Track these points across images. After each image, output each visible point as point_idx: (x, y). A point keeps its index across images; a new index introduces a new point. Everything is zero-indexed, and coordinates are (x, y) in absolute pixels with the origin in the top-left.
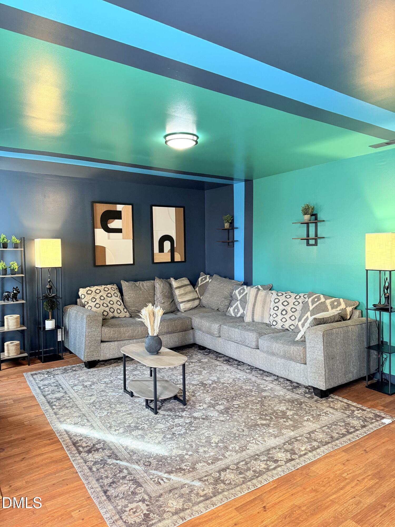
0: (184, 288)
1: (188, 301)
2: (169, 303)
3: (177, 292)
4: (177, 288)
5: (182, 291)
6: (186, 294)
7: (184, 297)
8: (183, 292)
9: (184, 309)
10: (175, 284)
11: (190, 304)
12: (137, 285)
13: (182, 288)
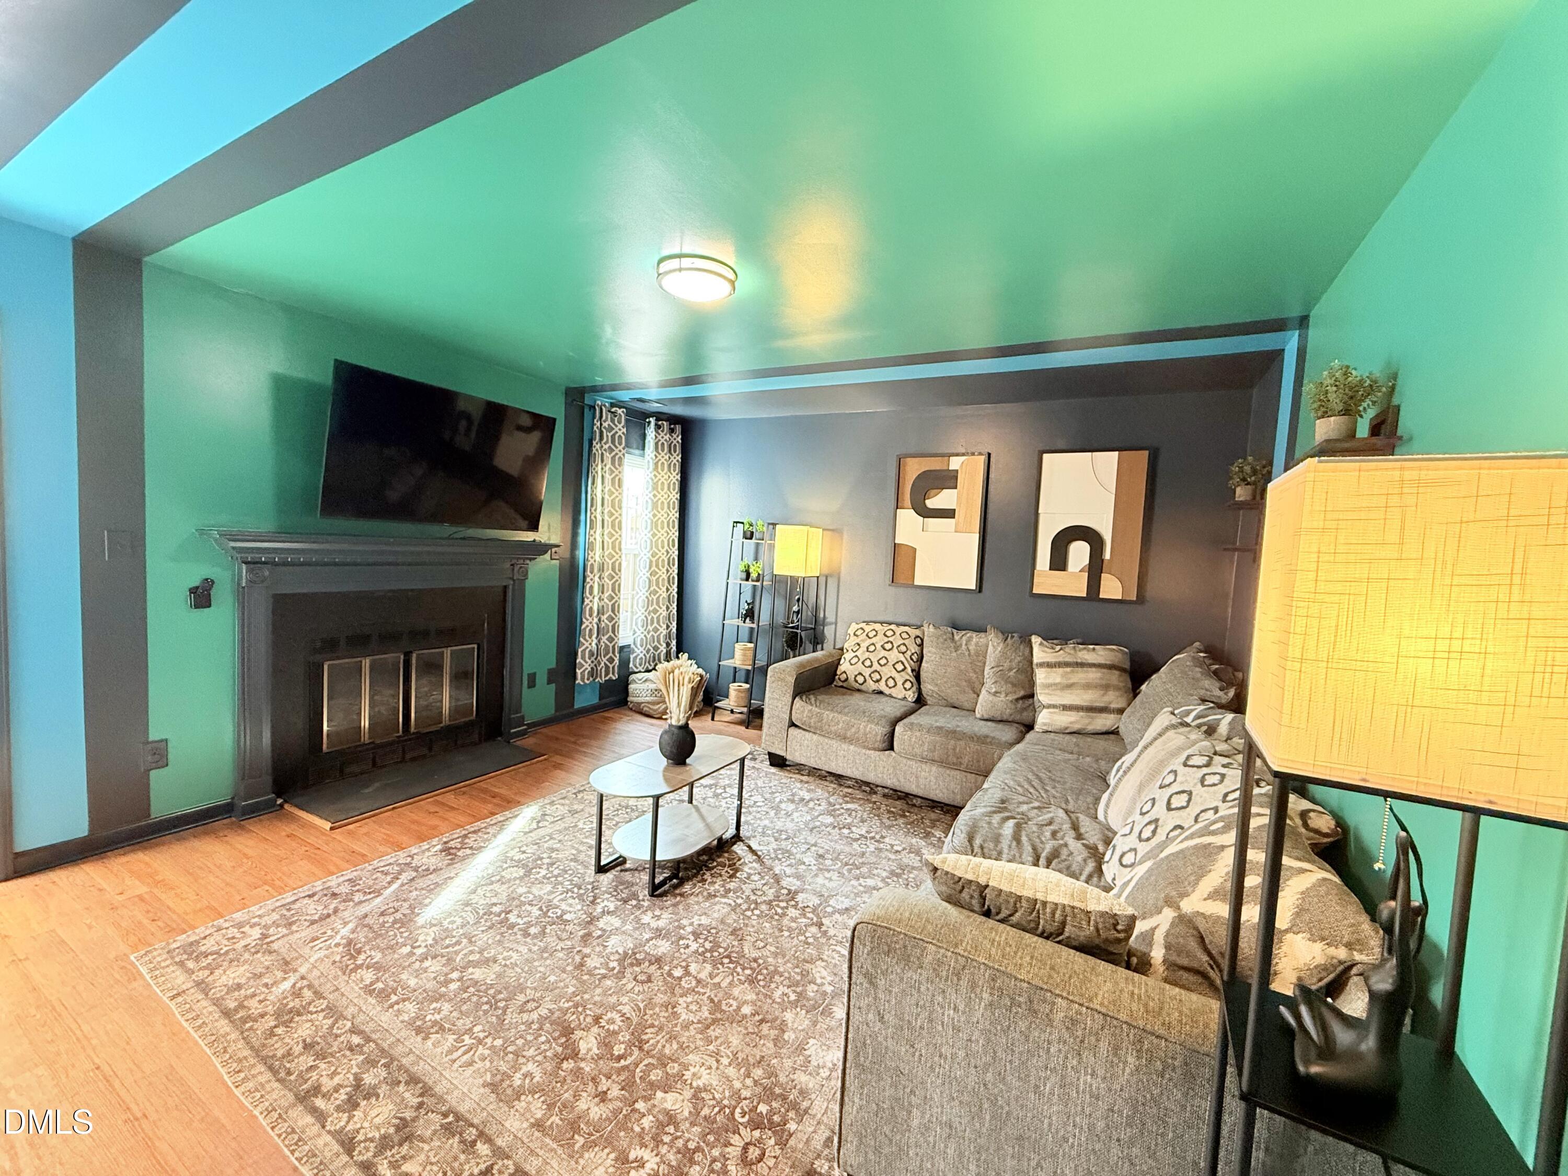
0: (1068, 669)
1: (1066, 708)
2: (1010, 698)
3: (1041, 676)
4: (1041, 665)
5: (1056, 676)
6: (1070, 686)
7: (1058, 692)
8: (1058, 680)
9: (1045, 724)
10: (1040, 652)
11: (1072, 719)
12: (957, 638)
13: (1060, 670)
